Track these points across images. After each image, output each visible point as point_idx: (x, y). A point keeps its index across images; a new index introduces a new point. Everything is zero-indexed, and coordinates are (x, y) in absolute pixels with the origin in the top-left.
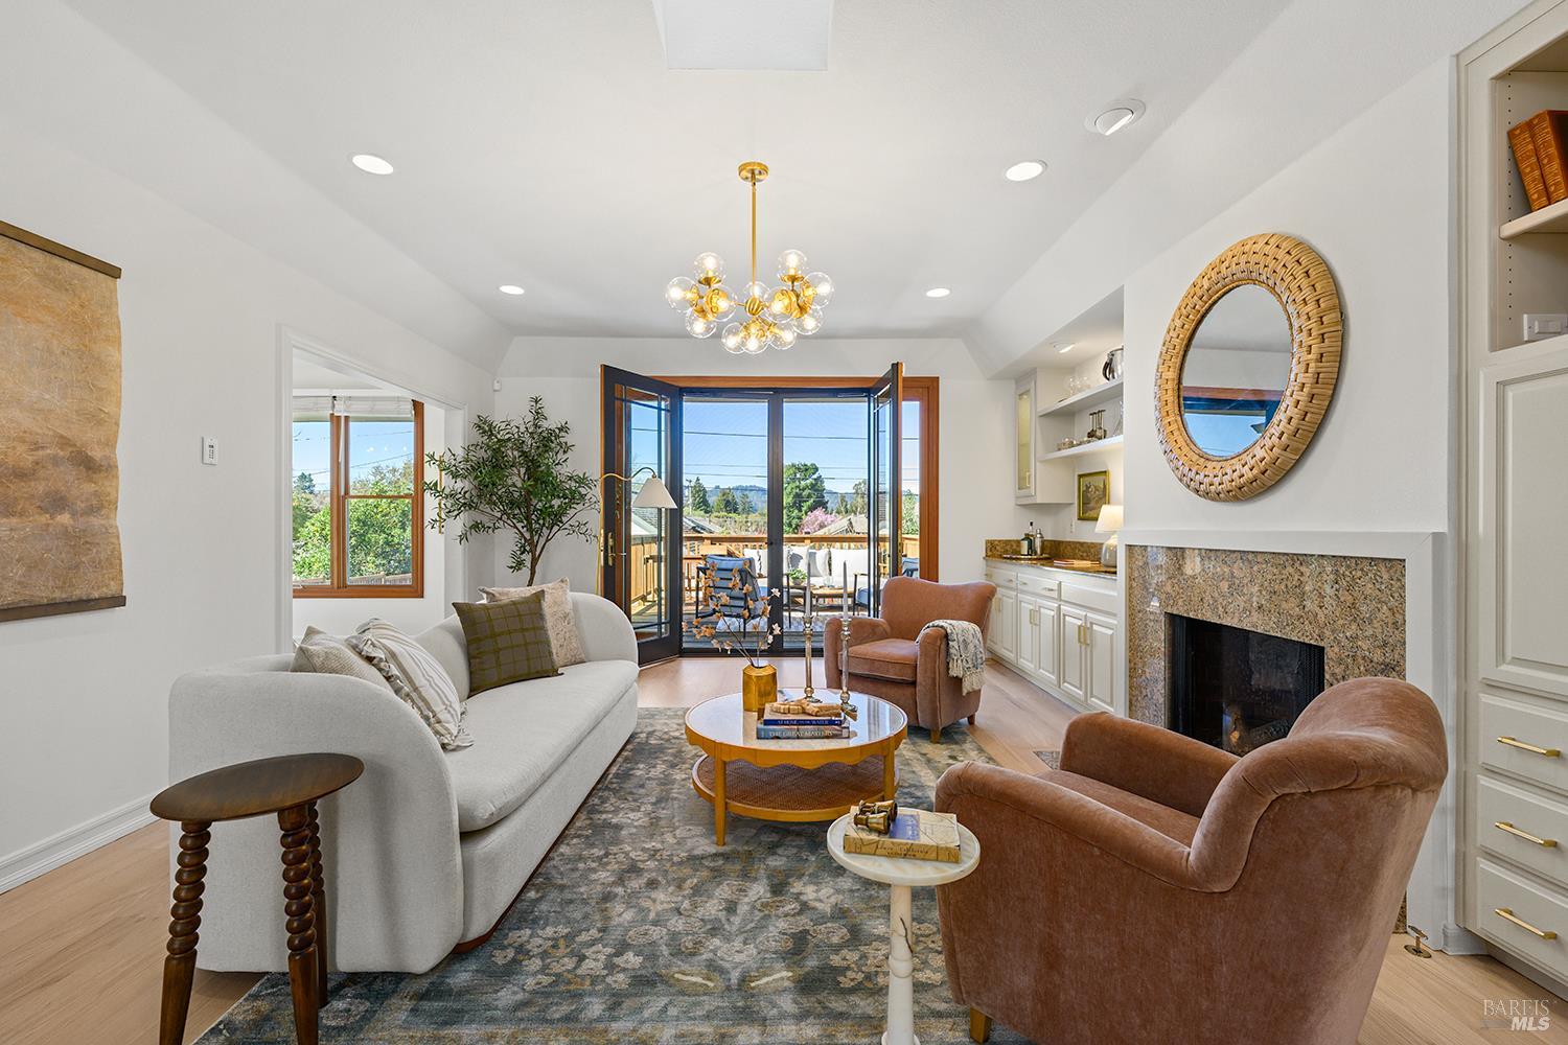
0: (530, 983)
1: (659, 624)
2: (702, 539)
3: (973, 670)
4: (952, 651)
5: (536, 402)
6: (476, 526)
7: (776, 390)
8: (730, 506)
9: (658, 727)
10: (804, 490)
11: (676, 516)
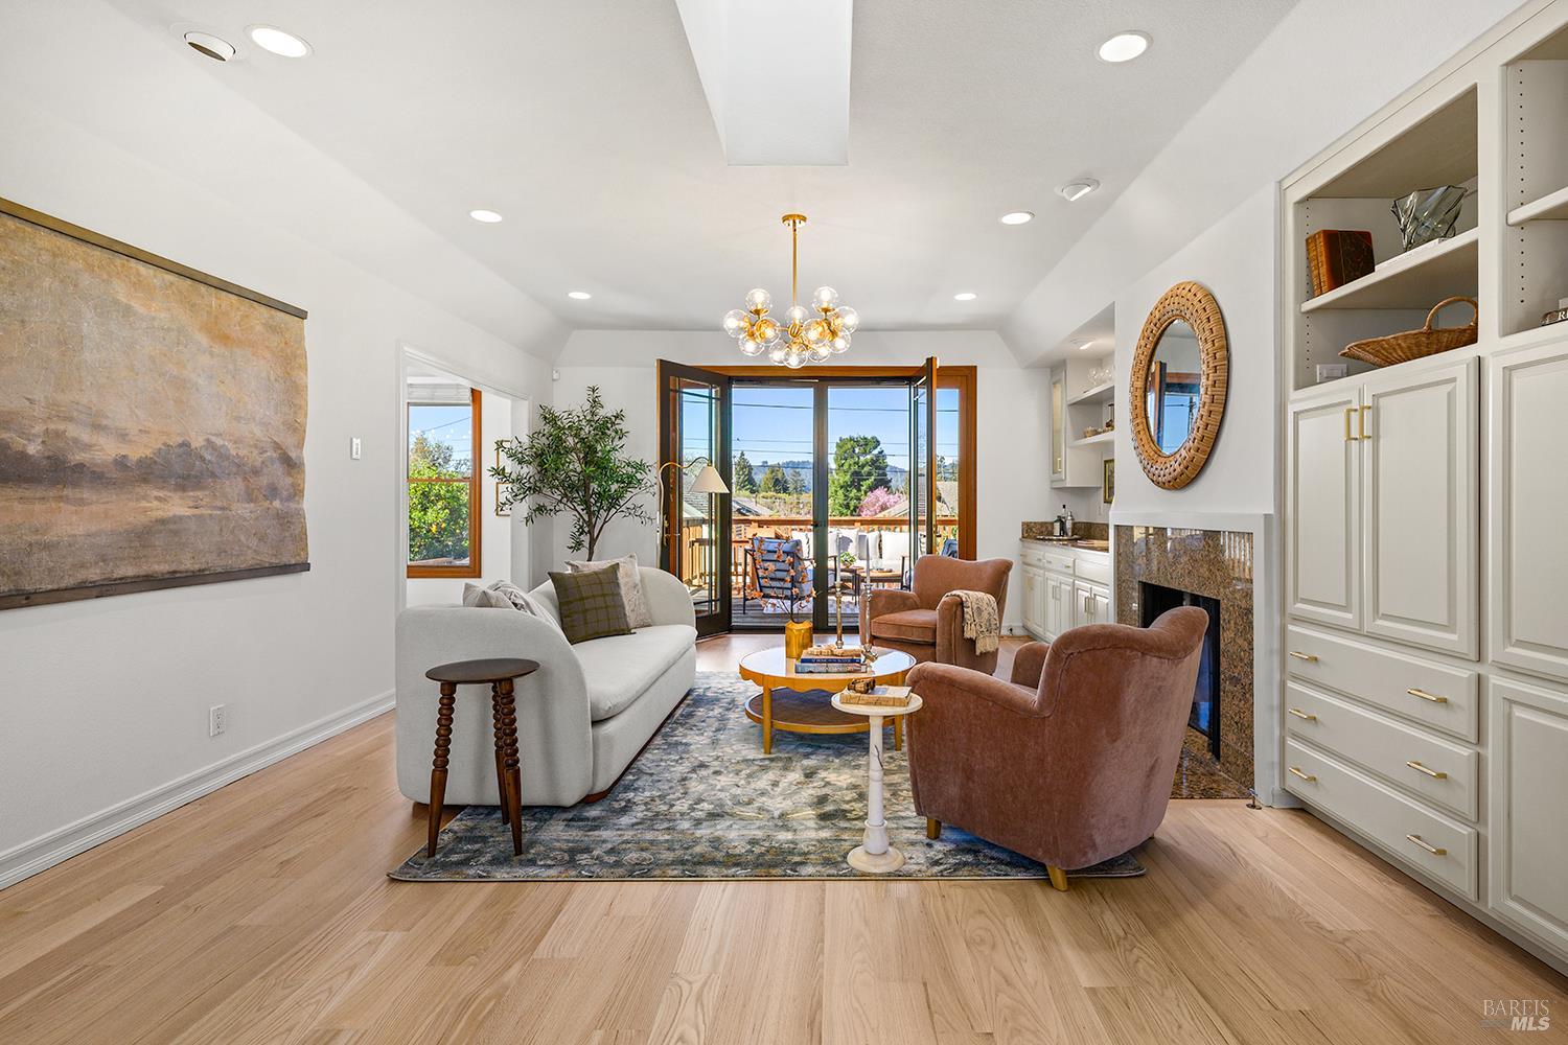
0: (640, 815)
1: (710, 601)
2: (749, 522)
3: (987, 634)
4: (967, 616)
5: (594, 392)
6: (540, 509)
7: (822, 379)
8: (780, 485)
9: (713, 685)
10: (863, 466)
11: (725, 500)
